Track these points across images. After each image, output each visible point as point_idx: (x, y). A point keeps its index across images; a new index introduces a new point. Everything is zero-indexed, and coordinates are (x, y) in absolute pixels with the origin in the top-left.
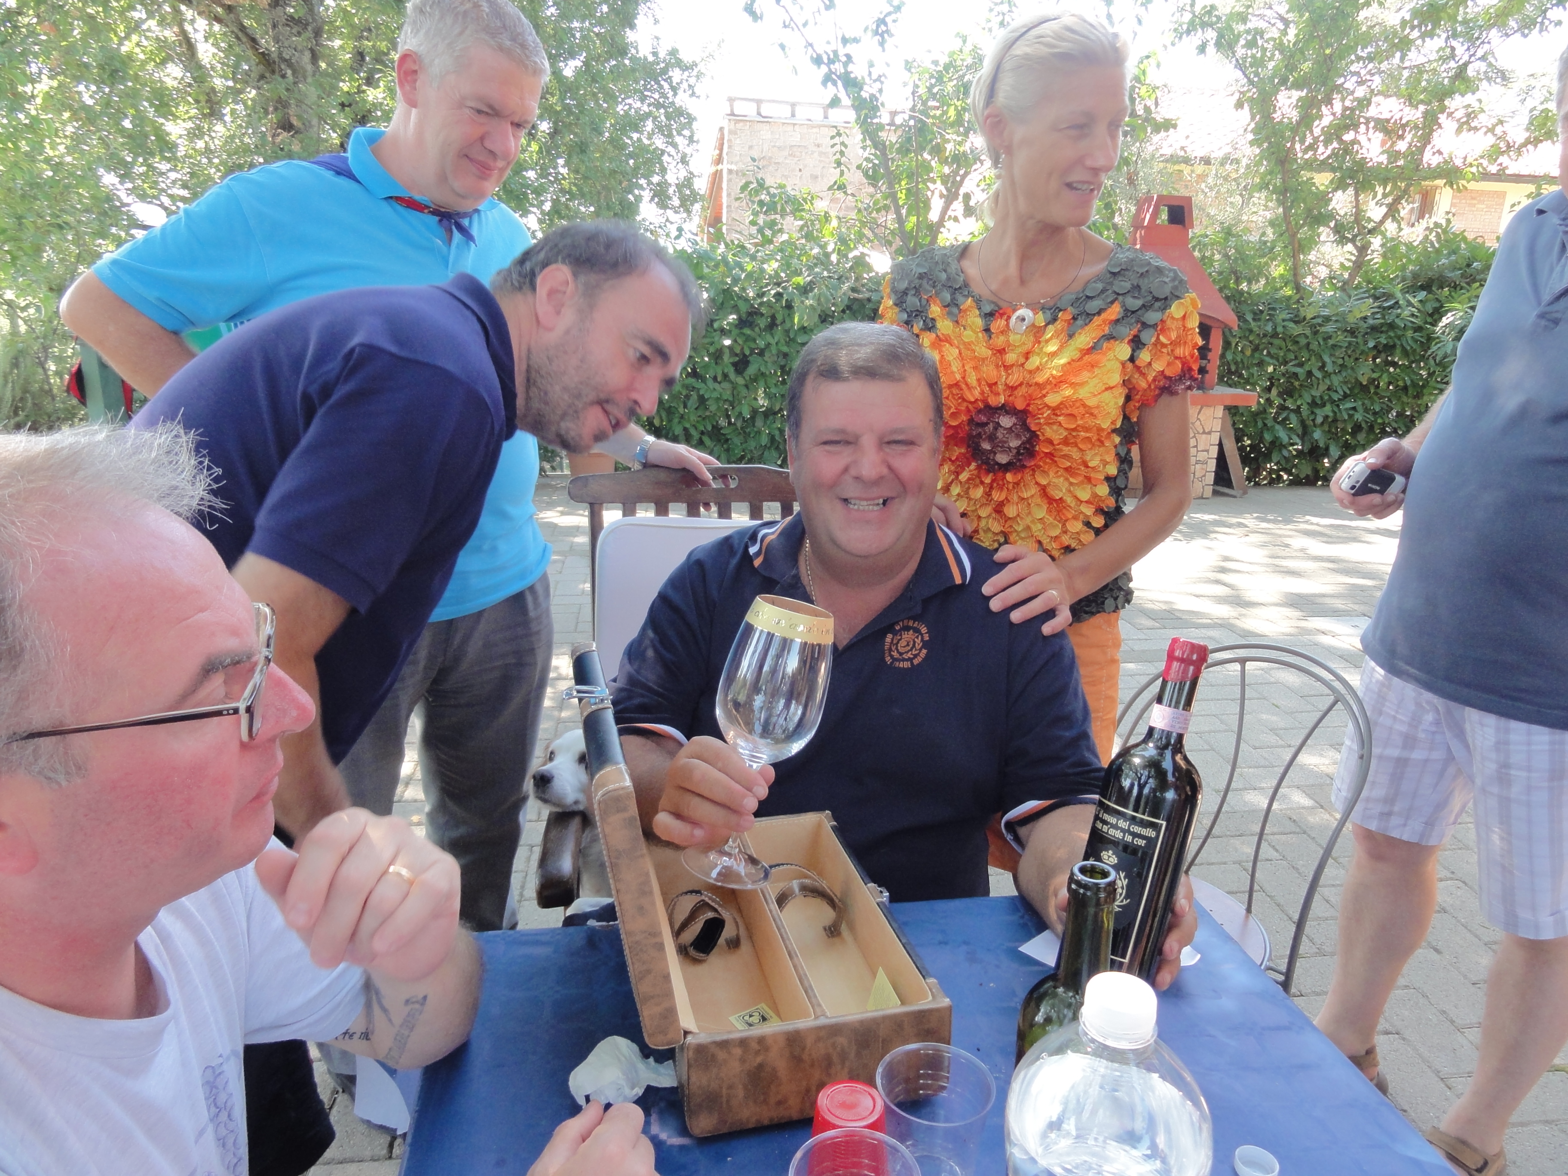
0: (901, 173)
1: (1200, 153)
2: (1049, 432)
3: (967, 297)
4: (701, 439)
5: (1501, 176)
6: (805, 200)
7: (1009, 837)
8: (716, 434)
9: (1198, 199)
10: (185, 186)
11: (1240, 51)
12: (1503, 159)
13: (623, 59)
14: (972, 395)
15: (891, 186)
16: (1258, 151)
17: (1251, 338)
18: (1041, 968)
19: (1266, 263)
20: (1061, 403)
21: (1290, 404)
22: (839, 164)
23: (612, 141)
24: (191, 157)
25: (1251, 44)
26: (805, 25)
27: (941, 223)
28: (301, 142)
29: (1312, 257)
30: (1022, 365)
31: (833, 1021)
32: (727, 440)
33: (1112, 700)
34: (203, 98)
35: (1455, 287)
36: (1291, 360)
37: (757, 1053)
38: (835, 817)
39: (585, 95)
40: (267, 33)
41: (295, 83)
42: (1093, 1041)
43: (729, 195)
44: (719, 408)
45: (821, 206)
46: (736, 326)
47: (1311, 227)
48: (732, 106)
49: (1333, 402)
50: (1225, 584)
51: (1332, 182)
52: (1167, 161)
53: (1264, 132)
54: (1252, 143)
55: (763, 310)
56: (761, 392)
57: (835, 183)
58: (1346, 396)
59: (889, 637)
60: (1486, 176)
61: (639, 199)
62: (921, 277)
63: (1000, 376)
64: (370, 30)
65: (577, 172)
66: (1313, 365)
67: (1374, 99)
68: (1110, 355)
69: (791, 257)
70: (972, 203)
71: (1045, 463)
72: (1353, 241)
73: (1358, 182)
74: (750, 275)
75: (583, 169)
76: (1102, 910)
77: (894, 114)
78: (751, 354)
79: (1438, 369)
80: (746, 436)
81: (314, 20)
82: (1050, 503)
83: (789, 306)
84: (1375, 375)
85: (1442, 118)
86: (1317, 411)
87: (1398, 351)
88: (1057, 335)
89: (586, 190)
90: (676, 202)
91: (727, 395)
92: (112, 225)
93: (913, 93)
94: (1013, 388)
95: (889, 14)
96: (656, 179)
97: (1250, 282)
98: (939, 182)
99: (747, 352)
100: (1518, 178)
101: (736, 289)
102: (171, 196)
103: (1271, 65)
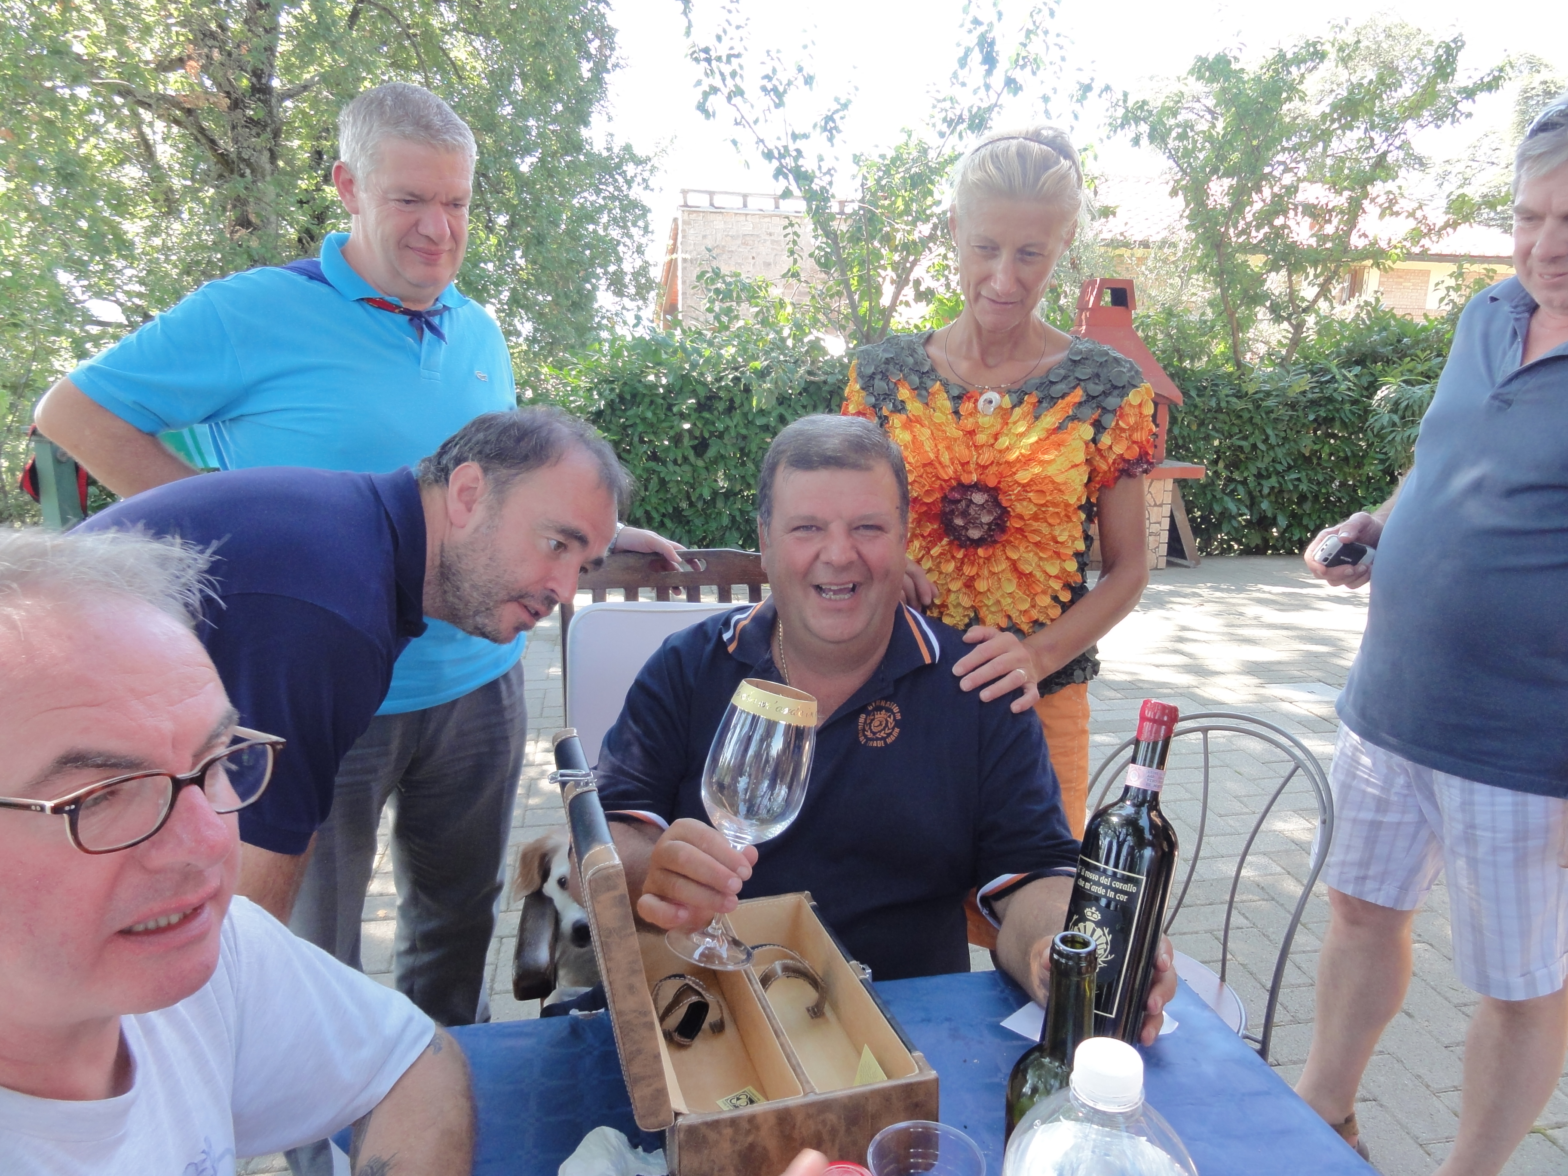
0: (853, 261)
1: (1139, 237)
2: (1019, 508)
3: (935, 380)
4: (662, 521)
5: (1424, 256)
6: (760, 287)
7: (985, 912)
8: (678, 515)
9: (1139, 281)
10: (142, 282)
11: (1172, 144)
12: (1425, 242)
13: (578, 154)
14: (946, 473)
15: (843, 273)
16: (1193, 236)
17: (1196, 413)
18: (1025, 1043)
19: (1207, 342)
20: (1031, 480)
21: (1237, 476)
22: (792, 253)
23: (567, 232)
24: (148, 254)
25: (1182, 137)
26: (756, 122)
27: (893, 307)
28: (260, 238)
29: (1250, 335)
30: (992, 445)
31: (822, 1097)
32: (688, 522)
33: (1083, 770)
34: (161, 197)
35: (1388, 362)
36: (1236, 434)
37: (749, 1132)
38: (814, 897)
39: (541, 189)
40: (225, 134)
41: (254, 182)
42: (1084, 1105)
43: (684, 282)
44: (680, 491)
45: (775, 292)
46: (695, 410)
47: (1248, 307)
48: (685, 198)
49: (1278, 473)
50: (1182, 653)
51: (1265, 264)
52: (1107, 245)
53: (1199, 219)
54: (1188, 227)
55: (722, 394)
56: (720, 474)
57: (789, 270)
58: (1290, 468)
59: (863, 716)
60: (1409, 256)
61: (595, 288)
62: (888, 361)
63: (972, 456)
64: (327, 130)
65: (534, 262)
66: (1257, 438)
67: (1301, 185)
68: (1075, 434)
69: (748, 342)
70: (922, 288)
71: (1016, 539)
72: (1288, 319)
73: (1290, 264)
74: (707, 361)
75: (540, 260)
76: (1084, 979)
77: (842, 203)
78: (710, 438)
79: (1377, 440)
80: (707, 517)
81: (273, 122)
82: (1020, 578)
83: (747, 390)
84: (1316, 447)
85: (1366, 203)
86: (1263, 482)
87: (1338, 423)
88: (1024, 416)
89: (544, 279)
90: (632, 290)
91: (688, 477)
92: (66, 321)
93: (862, 185)
94: (985, 467)
95: (837, 111)
96: (612, 268)
97: (1192, 361)
98: (889, 269)
99: (707, 435)
100: (1441, 258)
101: (695, 374)
102: (128, 293)
103: (1201, 156)
